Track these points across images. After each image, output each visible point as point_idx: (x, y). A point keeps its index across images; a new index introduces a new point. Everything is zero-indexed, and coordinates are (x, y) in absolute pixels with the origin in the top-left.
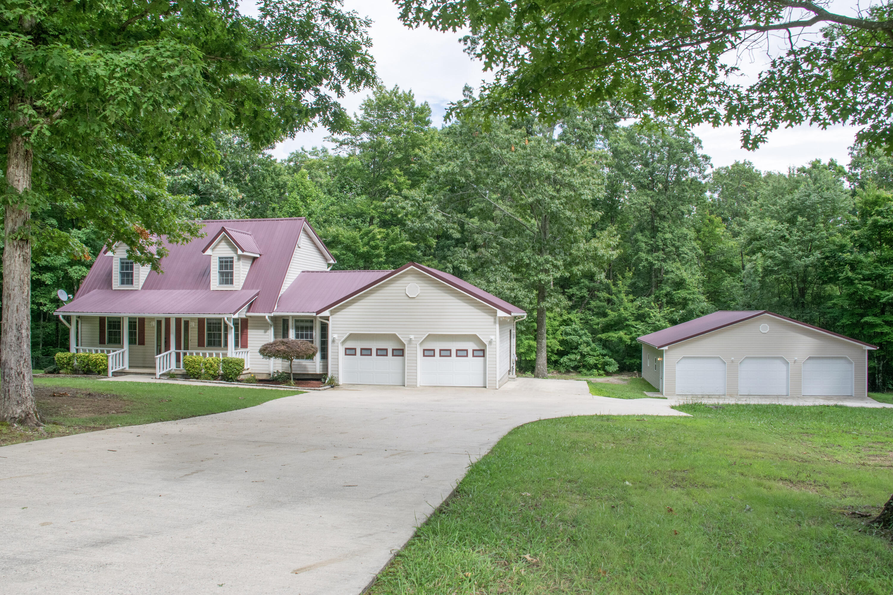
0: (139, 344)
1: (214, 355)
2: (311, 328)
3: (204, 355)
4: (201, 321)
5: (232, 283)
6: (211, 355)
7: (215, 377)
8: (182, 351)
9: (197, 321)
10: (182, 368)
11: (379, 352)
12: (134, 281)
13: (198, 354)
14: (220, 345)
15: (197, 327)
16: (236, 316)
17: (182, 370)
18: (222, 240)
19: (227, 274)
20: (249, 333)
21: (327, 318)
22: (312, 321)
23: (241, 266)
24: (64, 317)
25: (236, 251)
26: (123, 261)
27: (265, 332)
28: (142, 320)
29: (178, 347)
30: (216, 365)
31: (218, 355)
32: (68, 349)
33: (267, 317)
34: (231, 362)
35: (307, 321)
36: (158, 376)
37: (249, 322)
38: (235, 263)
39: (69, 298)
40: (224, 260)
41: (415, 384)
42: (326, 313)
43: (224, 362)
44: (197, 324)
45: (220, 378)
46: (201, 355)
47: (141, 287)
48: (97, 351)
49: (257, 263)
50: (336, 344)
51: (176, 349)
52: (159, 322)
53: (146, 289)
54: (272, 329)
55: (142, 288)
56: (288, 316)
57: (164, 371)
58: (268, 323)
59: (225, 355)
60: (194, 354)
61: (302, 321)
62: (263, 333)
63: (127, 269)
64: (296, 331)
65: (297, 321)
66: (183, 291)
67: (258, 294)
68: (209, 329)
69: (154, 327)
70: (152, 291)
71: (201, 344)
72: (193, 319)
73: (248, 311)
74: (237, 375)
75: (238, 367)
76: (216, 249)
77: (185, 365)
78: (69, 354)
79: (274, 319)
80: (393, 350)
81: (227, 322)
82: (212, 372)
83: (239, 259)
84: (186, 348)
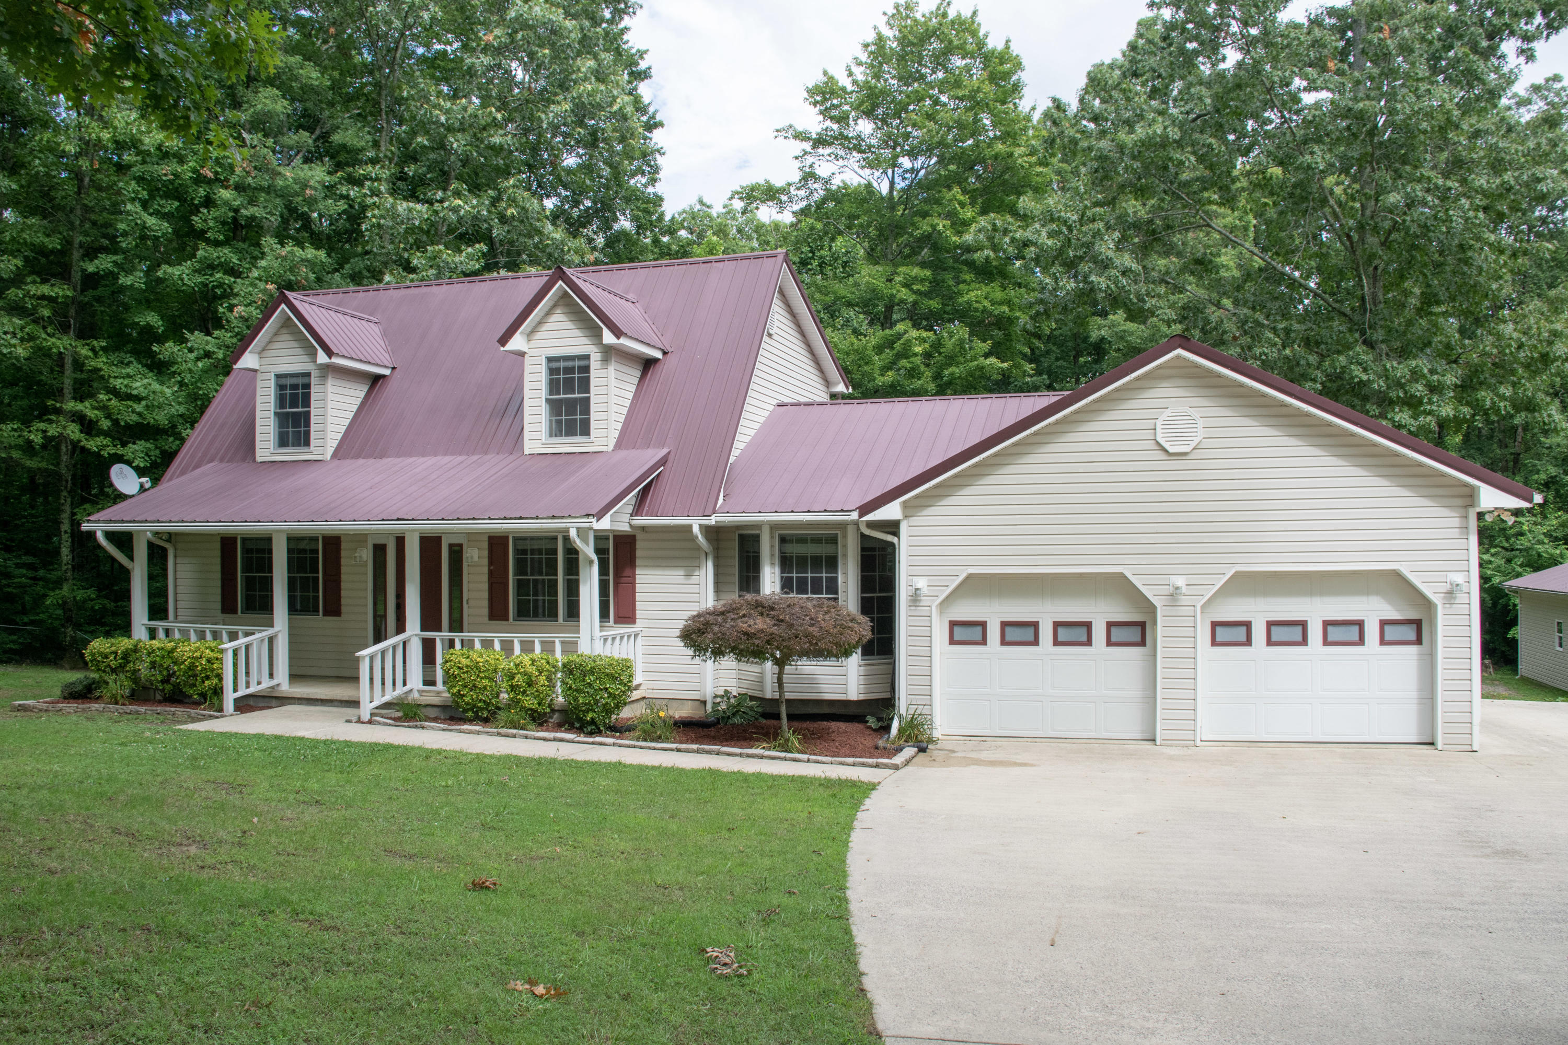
0: (326, 613)
1: (538, 648)
2: (832, 563)
3: (507, 647)
4: (497, 543)
5: (586, 431)
6: (527, 647)
7: (538, 719)
8: (440, 637)
9: (485, 545)
10: (440, 686)
11: (1063, 634)
12: (313, 435)
13: (487, 644)
14: (553, 615)
15: (485, 561)
16: (605, 524)
17: (440, 692)
18: (555, 306)
19: (571, 406)
20: (639, 579)
21: (893, 527)
22: (833, 540)
23: (613, 382)
24: (109, 535)
25: (596, 334)
26: (283, 381)
27: (688, 575)
28: (333, 542)
29: (430, 621)
30: (542, 680)
31: (548, 647)
32: (126, 629)
33: (696, 529)
34: (592, 672)
35: (817, 540)
36: (365, 714)
37: (639, 545)
38: (593, 374)
39: (142, 485)
40: (562, 364)
41: (1190, 735)
42: (891, 511)
43: (568, 669)
44: (486, 553)
45: (556, 718)
46: (497, 646)
47: (330, 452)
48: (201, 636)
49: (659, 374)
50: (924, 611)
51: (424, 628)
52: (380, 550)
53: (345, 457)
54: (710, 565)
55: (335, 455)
56: (758, 526)
57: (387, 698)
58: (699, 548)
59: (570, 647)
60: (478, 645)
61: (802, 540)
62: (681, 579)
63: (294, 404)
64: (782, 572)
65: (783, 540)
66: (447, 459)
67: (663, 461)
68: (521, 568)
69: (365, 564)
70: (361, 461)
71: (497, 613)
72: (472, 536)
73: (638, 510)
74: (608, 711)
75: (613, 687)
76: (538, 335)
77: (450, 679)
78: (124, 643)
79: (715, 534)
80: (1110, 625)
81: (579, 543)
82: (529, 702)
83: (606, 360)
84: (457, 625)
